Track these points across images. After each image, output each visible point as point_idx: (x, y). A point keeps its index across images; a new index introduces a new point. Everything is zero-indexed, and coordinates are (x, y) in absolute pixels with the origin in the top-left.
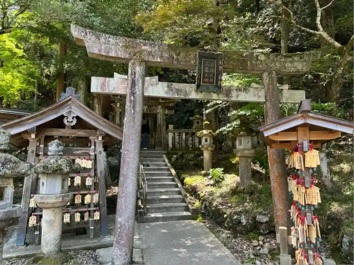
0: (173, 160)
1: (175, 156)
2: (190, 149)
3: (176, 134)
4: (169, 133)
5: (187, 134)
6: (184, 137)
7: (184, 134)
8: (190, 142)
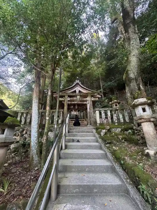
0: (102, 134)
1: (104, 131)
2: (116, 124)
3: (102, 112)
4: (97, 111)
5: (111, 111)
6: (109, 113)
7: (109, 111)
8: (115, 118)
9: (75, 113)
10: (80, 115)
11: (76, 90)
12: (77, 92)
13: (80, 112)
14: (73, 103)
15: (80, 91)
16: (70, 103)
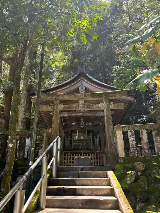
1: (133, 174)
4: (118, 132)
6: (145, 136)
7: (144, 132)
9: (82, 138)
10: (93, 142)
11: (80, 88)
12: (80, 91)
13: (91, 134)
14: (74, 114)
15: (87, 90)
16: (67, 115)
